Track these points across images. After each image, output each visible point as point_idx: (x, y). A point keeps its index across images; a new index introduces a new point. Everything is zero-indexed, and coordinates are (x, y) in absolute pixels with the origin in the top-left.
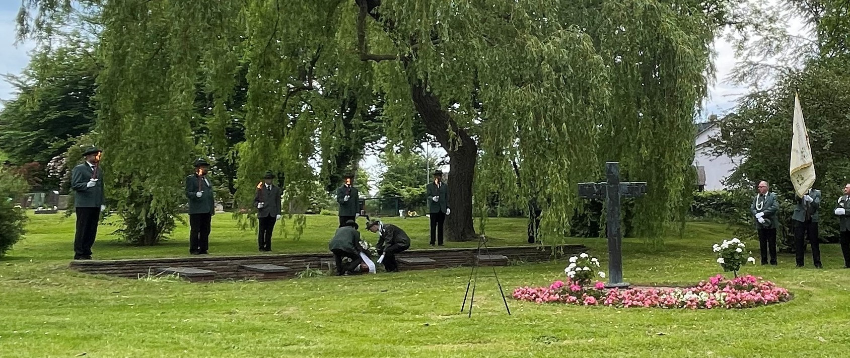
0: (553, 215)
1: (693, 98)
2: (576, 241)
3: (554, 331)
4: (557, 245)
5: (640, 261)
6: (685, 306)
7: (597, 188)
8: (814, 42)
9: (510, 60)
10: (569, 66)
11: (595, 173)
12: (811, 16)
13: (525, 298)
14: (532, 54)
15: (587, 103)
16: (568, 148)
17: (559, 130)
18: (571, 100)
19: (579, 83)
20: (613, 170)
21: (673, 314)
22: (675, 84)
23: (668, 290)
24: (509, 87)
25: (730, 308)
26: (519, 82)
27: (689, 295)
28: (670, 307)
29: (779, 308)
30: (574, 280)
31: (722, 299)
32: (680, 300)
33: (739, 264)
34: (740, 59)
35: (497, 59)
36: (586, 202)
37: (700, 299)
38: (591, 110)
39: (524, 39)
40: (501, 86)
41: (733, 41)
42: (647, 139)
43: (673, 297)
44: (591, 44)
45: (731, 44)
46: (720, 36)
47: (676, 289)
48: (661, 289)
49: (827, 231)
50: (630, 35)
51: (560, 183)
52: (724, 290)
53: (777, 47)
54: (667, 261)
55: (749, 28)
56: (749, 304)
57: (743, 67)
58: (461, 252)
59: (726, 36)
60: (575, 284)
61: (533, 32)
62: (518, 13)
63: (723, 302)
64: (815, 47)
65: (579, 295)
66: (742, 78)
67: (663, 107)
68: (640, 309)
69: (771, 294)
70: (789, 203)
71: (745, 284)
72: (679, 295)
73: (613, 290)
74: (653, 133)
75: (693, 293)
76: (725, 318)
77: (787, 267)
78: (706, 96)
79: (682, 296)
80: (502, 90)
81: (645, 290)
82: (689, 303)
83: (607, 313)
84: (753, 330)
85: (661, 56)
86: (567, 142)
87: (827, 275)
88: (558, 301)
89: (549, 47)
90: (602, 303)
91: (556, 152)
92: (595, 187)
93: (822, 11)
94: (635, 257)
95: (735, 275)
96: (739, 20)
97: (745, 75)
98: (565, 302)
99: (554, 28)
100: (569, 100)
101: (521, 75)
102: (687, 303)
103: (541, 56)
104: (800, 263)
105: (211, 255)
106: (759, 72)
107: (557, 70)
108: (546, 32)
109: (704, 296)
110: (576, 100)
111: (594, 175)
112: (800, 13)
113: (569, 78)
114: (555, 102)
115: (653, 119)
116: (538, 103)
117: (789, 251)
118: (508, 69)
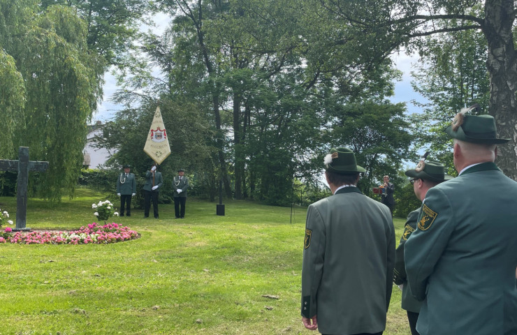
7: (11, 164)
8: (166, 83)
11: (10, 153)
20: (24, 152)
21: (61, 247)
22: (75, 99)
23: (58, 232)
25: (100, 243)
28: (59, 243)
29: (131, 243)
31: (95, 238)
32: (66, 239)
33: (108, 216)
34: (120, 87)
37: (80, 238)
41: (116, 75)
42: (51, 133)
43: (62, 237)
44: (14, 63)
46: (107, 71)
47: (64, 232)
48: (54, 232)
50: (44, 61)
52: (97, 232)
53: (144, 83)
56: (112, 241)
66: (119, 100)
68: (37, 245)
69: (127, 235)
71: (111, 228)
73: (18, 232)
75: (76, 234)
76: (96, 250)
77: (138, 218)
78: (95, 109)
79: (68, 236)
83: (12, 248)
87: (162, 223)
90: (9, 241)
94: (36, 210)
95: (105, 223)
96: (122, 62)
97: (122, 98)
102: (71, 241)
104: (147, 215)
106: (131, 97)
109: (83, 236)
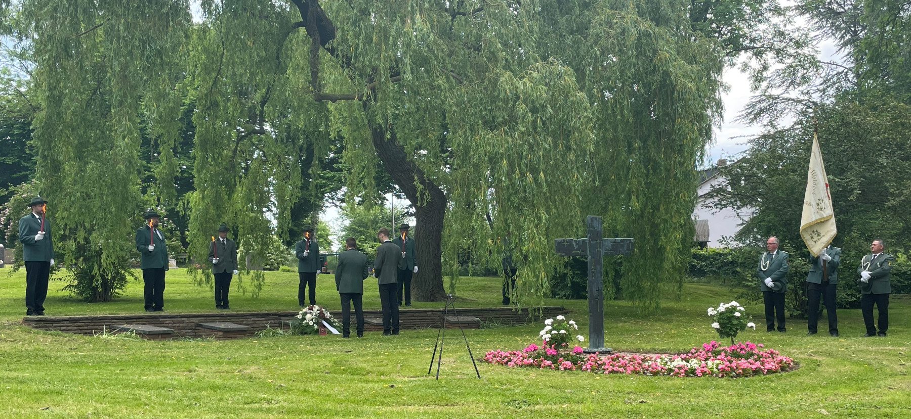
0: (530, 274)
1: (695, 142)
2: (556, 302)
3: (526, 396)
4: (534, 306)
5: (627, 325)
6: (672, 374)
7: (576, 244)
8: (849, 70)
9: (481, 100)
10: (548, 106)
11: (577, 228)
12: (848, 37)
13: (497, 361)
14: (506, 93)
15: (568, 148)
16: (547, 199)
17: (536, 180)
18: (550, 145)
19: (560, 126)
20: (595, 224)
21: (656, 381)
22: (673, 126)
23: (654, 356)
24: (480, 132)
25: (723, 376)
26: (491, 125)
27: (678, 362)
28: (655, 374)
29: (780, 378)
30: (550, 343)
31: (715, 367)
32: (667, 367)
33: (737, 329)
34: (758, 93)
35: (466, 99)
36: (566, 260)
37: (689, 367)
38: (572, 156)
39: (497, 74)
40: (471, 130)
41: (748, 71)
42: (637, 190)
43: (659, 364)
44: (574, 79)
45: (746, 75)
46: (733, 65)
47: (663, 356)
48: (647, 355)
49: (848, 295)
50: (621, 67)
51: (537, 239)
52: (718, 357)
53: (803, 77)
54: (658, 325)
55: (770, 56)
56: (745, 373)
57: (759, 102)
58: (430, 313)
59: (740, 65)
60: (551, 348)
61: (507, 67)
62: (489, 43)
63: (715, 370)
64: (851, 76)
65: (555, 359)
67: (658, 152)
68: (621, 375)
69: (772, 363)
70: (803, 263)
71: (743, 351)
72: (667, 362)
73: (592, 355)
74: (646, 183)
75: (683, 359)
76: (717, 387)
77: (796, 335)
78: (710, 138)
79: (669, 363)
80: (473, 135)
81: (628, 356)
82: (677, 370)
83: (583, 379)
84: (746, 400)
85: (657, 91)
86: (545, 193)
87: (843, 343)
88: (531, 365)
89: (524, 84)
90: (580, 368)
91: (533, 205)
92: (574, 243)
93: (862, 30)
94: (621, 321)
95: (733, 341)
96: (759, 45)
97: (761, 111)
98: (539, 366)
99: (532, 61)
100: (547, 146)
101: (493, 117)
102: (674, 370)
103: (516, 94)
104: (813, 330)
105: (167, 311)
107: (534, 111)
108: (521, 66)
109: (694, 363)
110: (556, 146)
111: (575, 230)
112: (834, 34)
113: (548, 119)
114: (531, 147)
115: (646, 167)
116: (512, 150)
117: (801, 317)
118: (478, 110)
